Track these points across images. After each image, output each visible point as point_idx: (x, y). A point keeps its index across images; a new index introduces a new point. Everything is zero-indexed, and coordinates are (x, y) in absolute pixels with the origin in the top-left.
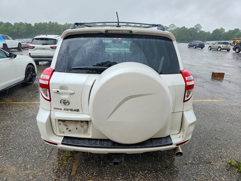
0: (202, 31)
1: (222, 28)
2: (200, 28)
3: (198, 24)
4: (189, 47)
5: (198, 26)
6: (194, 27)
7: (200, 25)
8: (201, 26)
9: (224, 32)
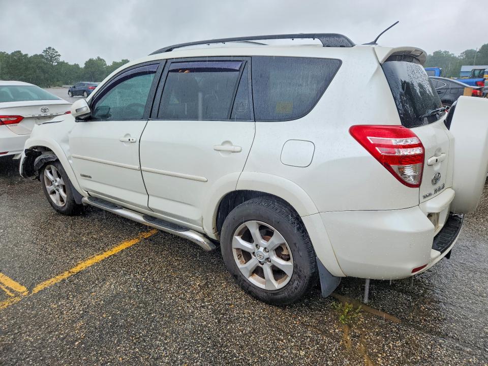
0: (63, 63)
1: (99, 58)
2: (57, 55)
3: (49, 48)
4: (72, 96)
5: (51, 52)
6: (43, 54)
7: (54, 49)
8: (57, 52)
9: (106, 65)
